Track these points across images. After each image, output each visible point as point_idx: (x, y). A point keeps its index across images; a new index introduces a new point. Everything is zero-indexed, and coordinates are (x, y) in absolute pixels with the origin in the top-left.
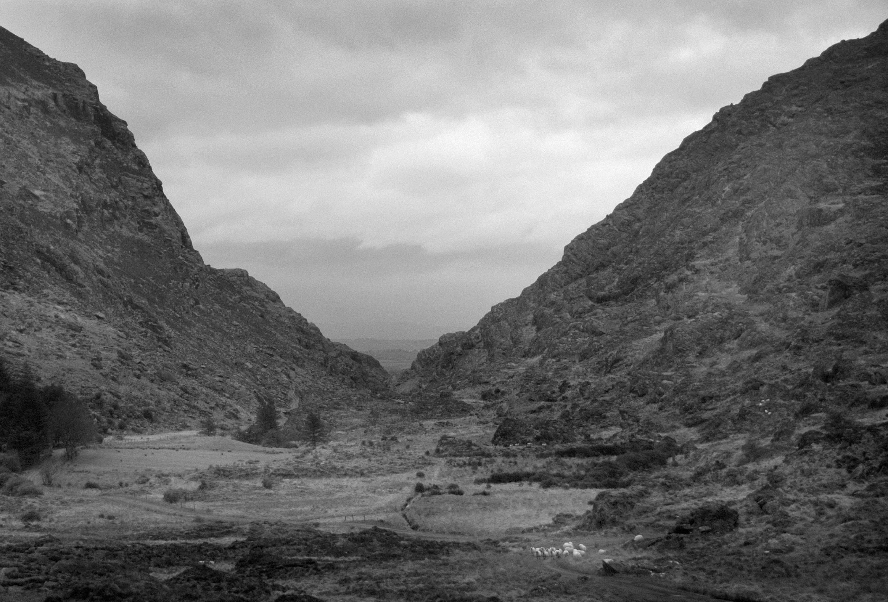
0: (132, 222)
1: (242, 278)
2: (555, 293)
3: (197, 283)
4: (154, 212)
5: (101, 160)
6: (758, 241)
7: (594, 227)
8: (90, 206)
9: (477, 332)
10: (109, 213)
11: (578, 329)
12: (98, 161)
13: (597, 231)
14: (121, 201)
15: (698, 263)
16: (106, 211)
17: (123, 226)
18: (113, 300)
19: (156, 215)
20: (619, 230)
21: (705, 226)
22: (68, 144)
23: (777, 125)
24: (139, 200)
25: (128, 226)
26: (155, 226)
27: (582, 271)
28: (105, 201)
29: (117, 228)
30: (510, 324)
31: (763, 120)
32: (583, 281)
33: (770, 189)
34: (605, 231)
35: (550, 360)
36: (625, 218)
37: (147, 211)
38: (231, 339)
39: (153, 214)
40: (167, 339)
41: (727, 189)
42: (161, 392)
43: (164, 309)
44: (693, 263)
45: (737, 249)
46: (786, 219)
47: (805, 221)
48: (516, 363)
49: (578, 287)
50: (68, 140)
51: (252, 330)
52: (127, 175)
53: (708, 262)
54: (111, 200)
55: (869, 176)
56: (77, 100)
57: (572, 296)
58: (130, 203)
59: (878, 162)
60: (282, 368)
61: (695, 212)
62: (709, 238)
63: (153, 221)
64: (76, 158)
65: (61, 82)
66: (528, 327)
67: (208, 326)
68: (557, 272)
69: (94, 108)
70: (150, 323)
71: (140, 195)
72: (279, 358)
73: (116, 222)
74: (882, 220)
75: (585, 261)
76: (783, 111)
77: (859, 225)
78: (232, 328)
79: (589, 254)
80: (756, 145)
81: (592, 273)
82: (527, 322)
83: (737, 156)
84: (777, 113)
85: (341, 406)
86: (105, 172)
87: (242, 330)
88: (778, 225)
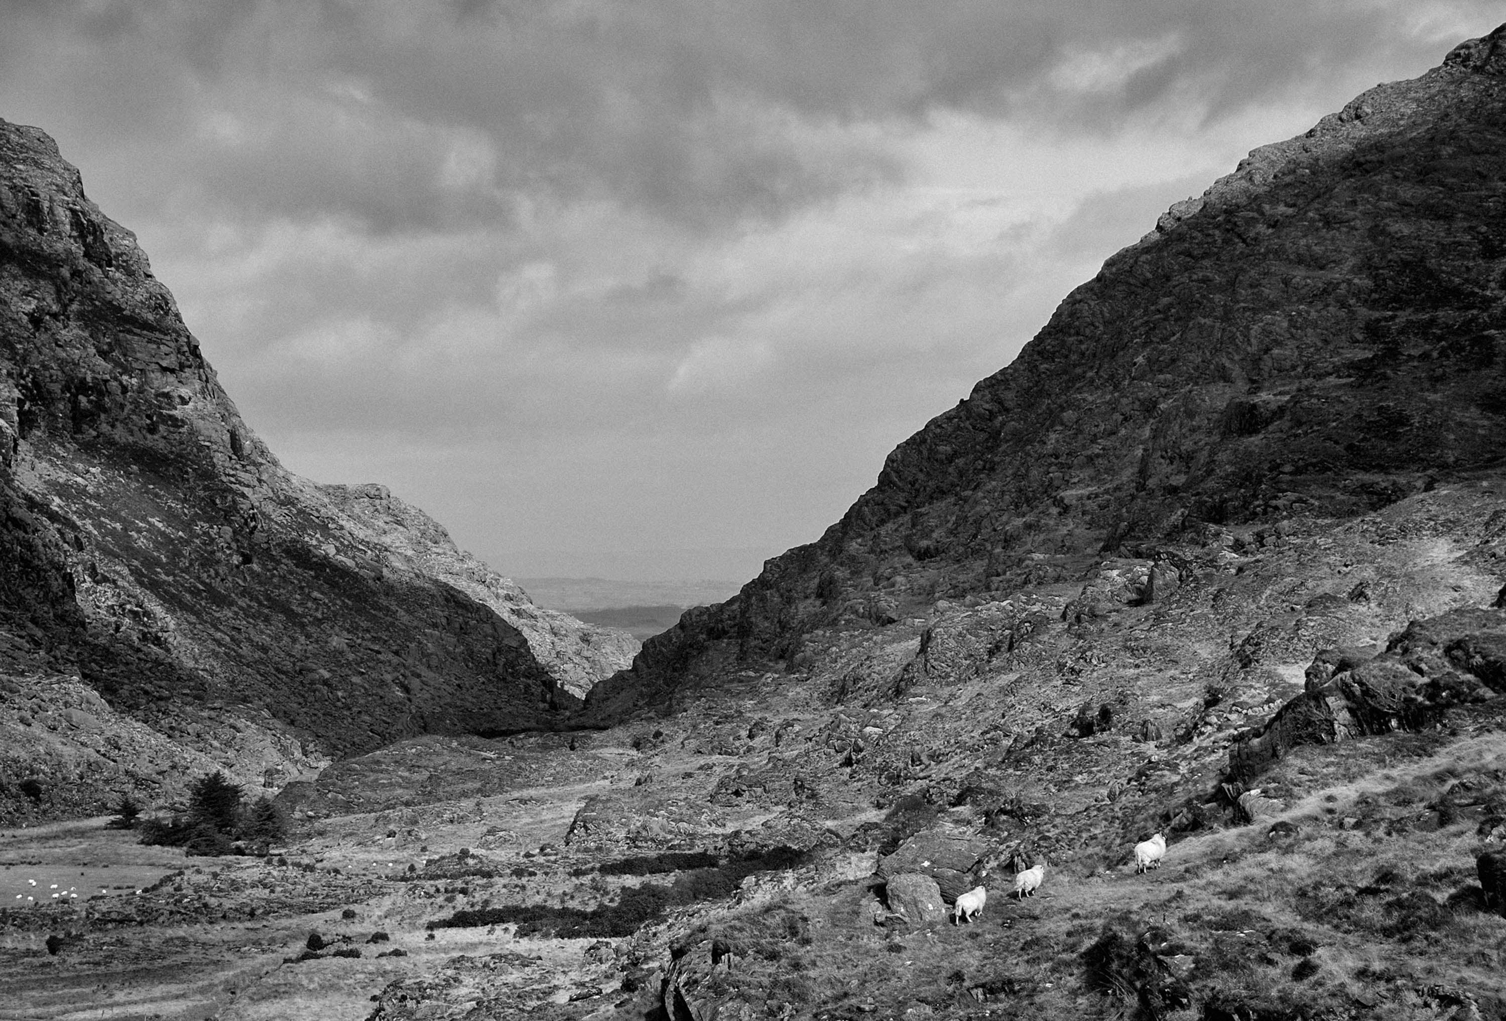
0: (134, 417)
1: (378, 502)
2: (859, 540)
3: (253, 524)
4: (180, 397)
5: (82, 303)
6: (1163, 457)
7: (934, 421)
8: (49, 392)
9: (735, 607)
10: (90, 402)
11: (856, 612)
12: (75, 307)
13: (938, 430)
14: (116, 379)
15: (1070, 495)
16: (82, 399)
17: (118, 424)
18: (42, 574)
19: (184, 402)
20: (974, 427)
21: (1097, 426)
22: (15, 278)
23: (1248, 240)
24: (152, 375)
25: (127, 424)
26: (182, 421)
27: (907, 502)
28: (83, 381)
29: (105, 428)
30: (782, 596)
31: (1228, 231)
32: (906, 518)
33: (1203, 361)
34: (950, 429)
35: (769, 675)
36: (987, 406)
37: (167, 395)
38: (303, 626)
39: (178, 400)
40: (160, 634)
41: (1140, 359)
42: (65, 748)
43: (175, 575)
44: (1062, 494)
45: (1137, 470)
46: (1209, 419)
47: (1235, 425)
48: (756, 671)
49: (896, 530)
50: (16, 271)
51: (347, 607)
52: (129, 332)
53: (1085, 492)
54: (94, 378)
55: (1358, 341)
56: (37, 195)
57: (883, 547)
58: (134, 381)
59: (1377, 315)
60: (396, 674)
61: (1084, 400)
62: (1096, 449)
63: (177, 413)
64: (29, 303)
65: (8, 163)
66: (809, 601)
67: (260, 604)
68: (867, 502)
69: (71, 210)
70: (128, 607)
71: (153, 366)
72: (390, 656)
73: (103, 416)
74: (1334, 428)
75: (912, 484)
76: (1262, 214)
77: (1296, 436)
78: (310, 604)
79: (921, 470)
80: (1198, 281)
81: (922, 504)
82: (809, 591)
83: (1166, 300)
84: (1253, 218)
85: (384, 766)
86: (87, 326)
87: (329, 608)
88: (1193, 430)
